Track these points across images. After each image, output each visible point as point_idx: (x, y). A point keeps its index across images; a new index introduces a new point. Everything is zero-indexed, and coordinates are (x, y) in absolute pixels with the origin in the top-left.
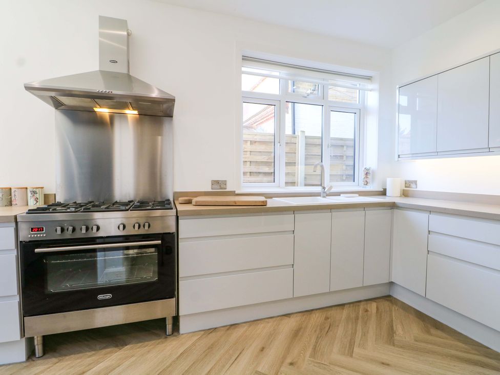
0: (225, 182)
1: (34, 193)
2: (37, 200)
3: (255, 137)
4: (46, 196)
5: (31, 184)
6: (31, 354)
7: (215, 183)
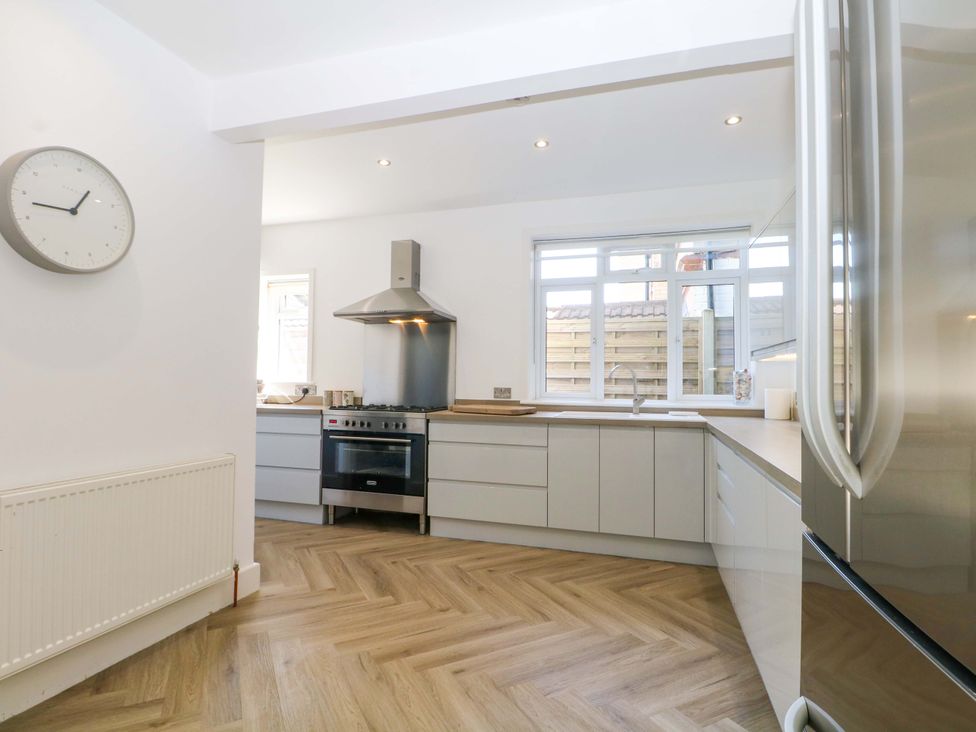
0: (509, 390)
1: (346, 395)
2: (347, 401)
3: (623, 327)
4: (355, 399)
5: (344, 388)
6: (326, 522)
7: (498, 391)
